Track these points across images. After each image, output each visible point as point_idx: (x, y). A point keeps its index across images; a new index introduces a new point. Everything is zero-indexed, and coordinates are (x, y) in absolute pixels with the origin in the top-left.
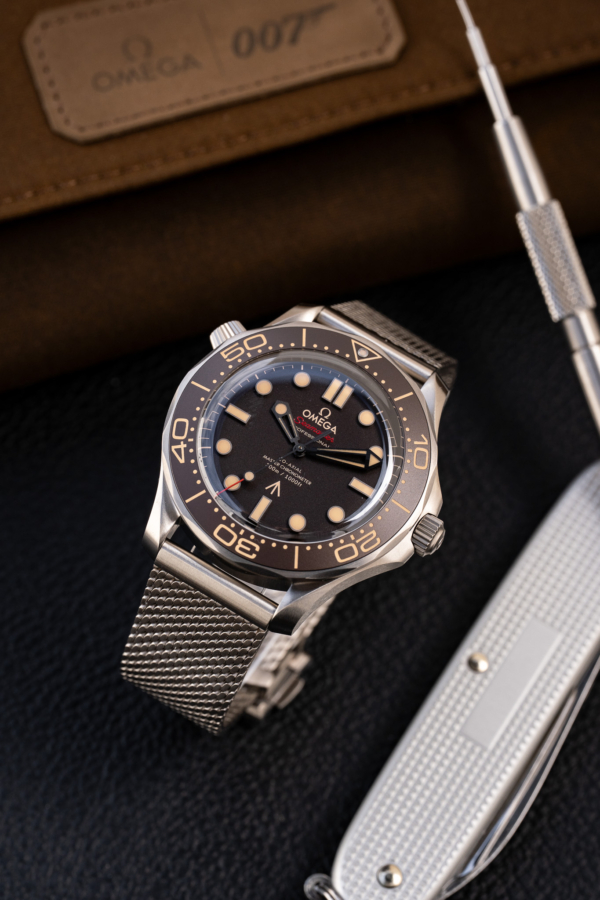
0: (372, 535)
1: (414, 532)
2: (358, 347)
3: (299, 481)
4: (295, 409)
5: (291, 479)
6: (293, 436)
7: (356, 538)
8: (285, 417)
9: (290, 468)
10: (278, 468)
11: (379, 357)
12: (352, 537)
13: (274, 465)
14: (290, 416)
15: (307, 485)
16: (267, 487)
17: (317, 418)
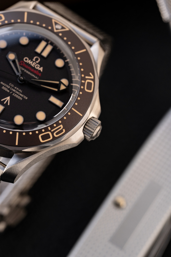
0: (60, 128)
1: (84, 127)
2: (56, 24)
3: (21, 96)
4: (20, 57)
5: (16, 95)
6: (18, 71)
7: (52, 129)
8: (14, 61)
9: (16, 90)
10: (9, 89)
11: (67, 29)
12: (49, 128)
13: (6, 88)
14: (17, 61)
15: (25, 99)
16: (2, 100)
17: (32, 62)
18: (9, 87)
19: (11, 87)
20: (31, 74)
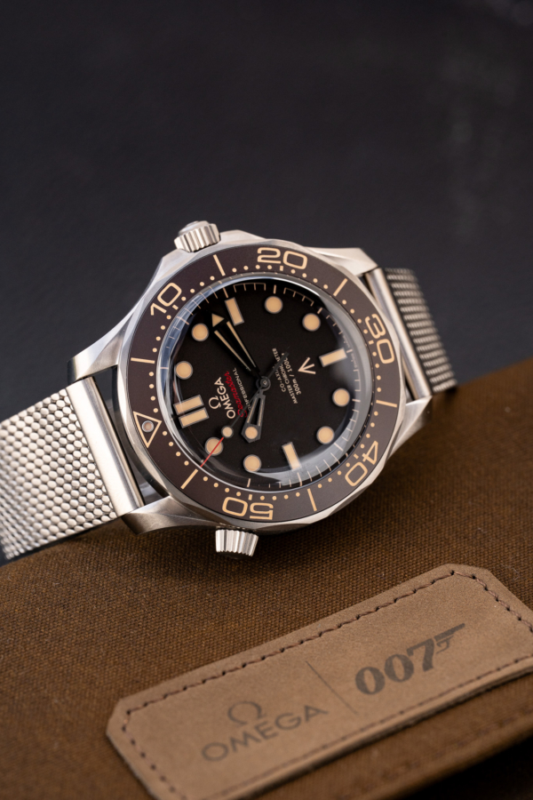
2: (148, 436)
5: (288, 366)
6: (259, 400)
8: (254, 422)
9: (282, 376)
10: (292, 384)
11: (136, 414)
13: (294, 389)
14: (248, 421)
15: (278, 350)
16: (314, 373)
17: (225, 404)
18: (289, 387)
19: (286, 386)
20: (240, 385)
